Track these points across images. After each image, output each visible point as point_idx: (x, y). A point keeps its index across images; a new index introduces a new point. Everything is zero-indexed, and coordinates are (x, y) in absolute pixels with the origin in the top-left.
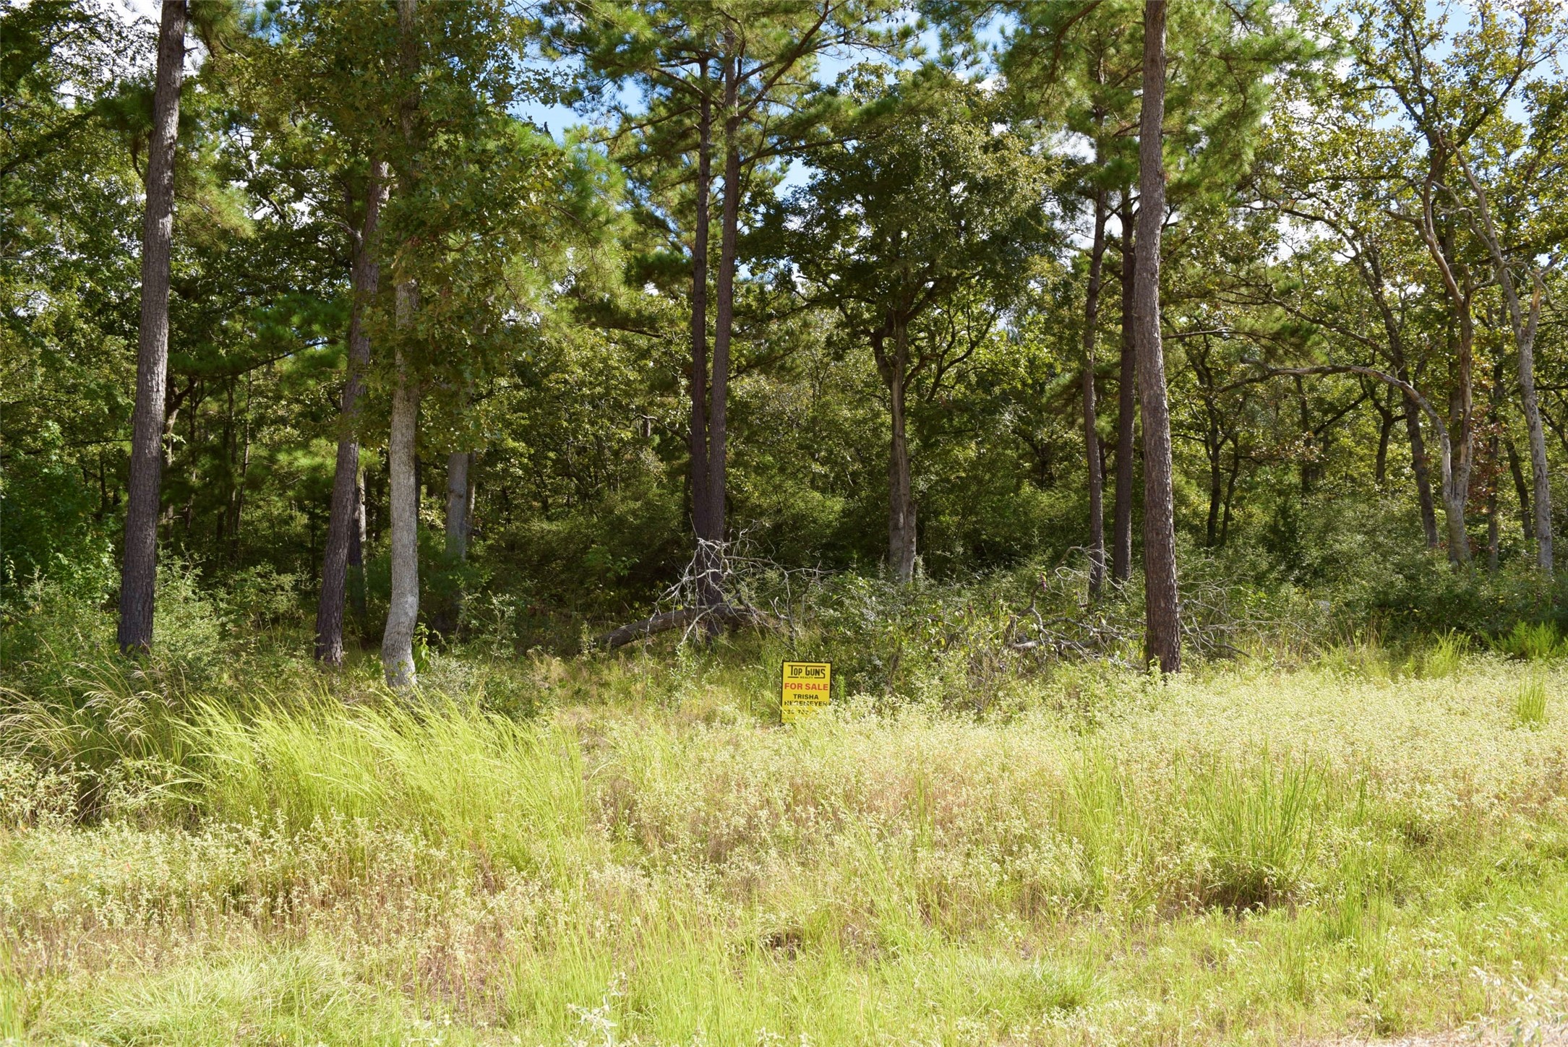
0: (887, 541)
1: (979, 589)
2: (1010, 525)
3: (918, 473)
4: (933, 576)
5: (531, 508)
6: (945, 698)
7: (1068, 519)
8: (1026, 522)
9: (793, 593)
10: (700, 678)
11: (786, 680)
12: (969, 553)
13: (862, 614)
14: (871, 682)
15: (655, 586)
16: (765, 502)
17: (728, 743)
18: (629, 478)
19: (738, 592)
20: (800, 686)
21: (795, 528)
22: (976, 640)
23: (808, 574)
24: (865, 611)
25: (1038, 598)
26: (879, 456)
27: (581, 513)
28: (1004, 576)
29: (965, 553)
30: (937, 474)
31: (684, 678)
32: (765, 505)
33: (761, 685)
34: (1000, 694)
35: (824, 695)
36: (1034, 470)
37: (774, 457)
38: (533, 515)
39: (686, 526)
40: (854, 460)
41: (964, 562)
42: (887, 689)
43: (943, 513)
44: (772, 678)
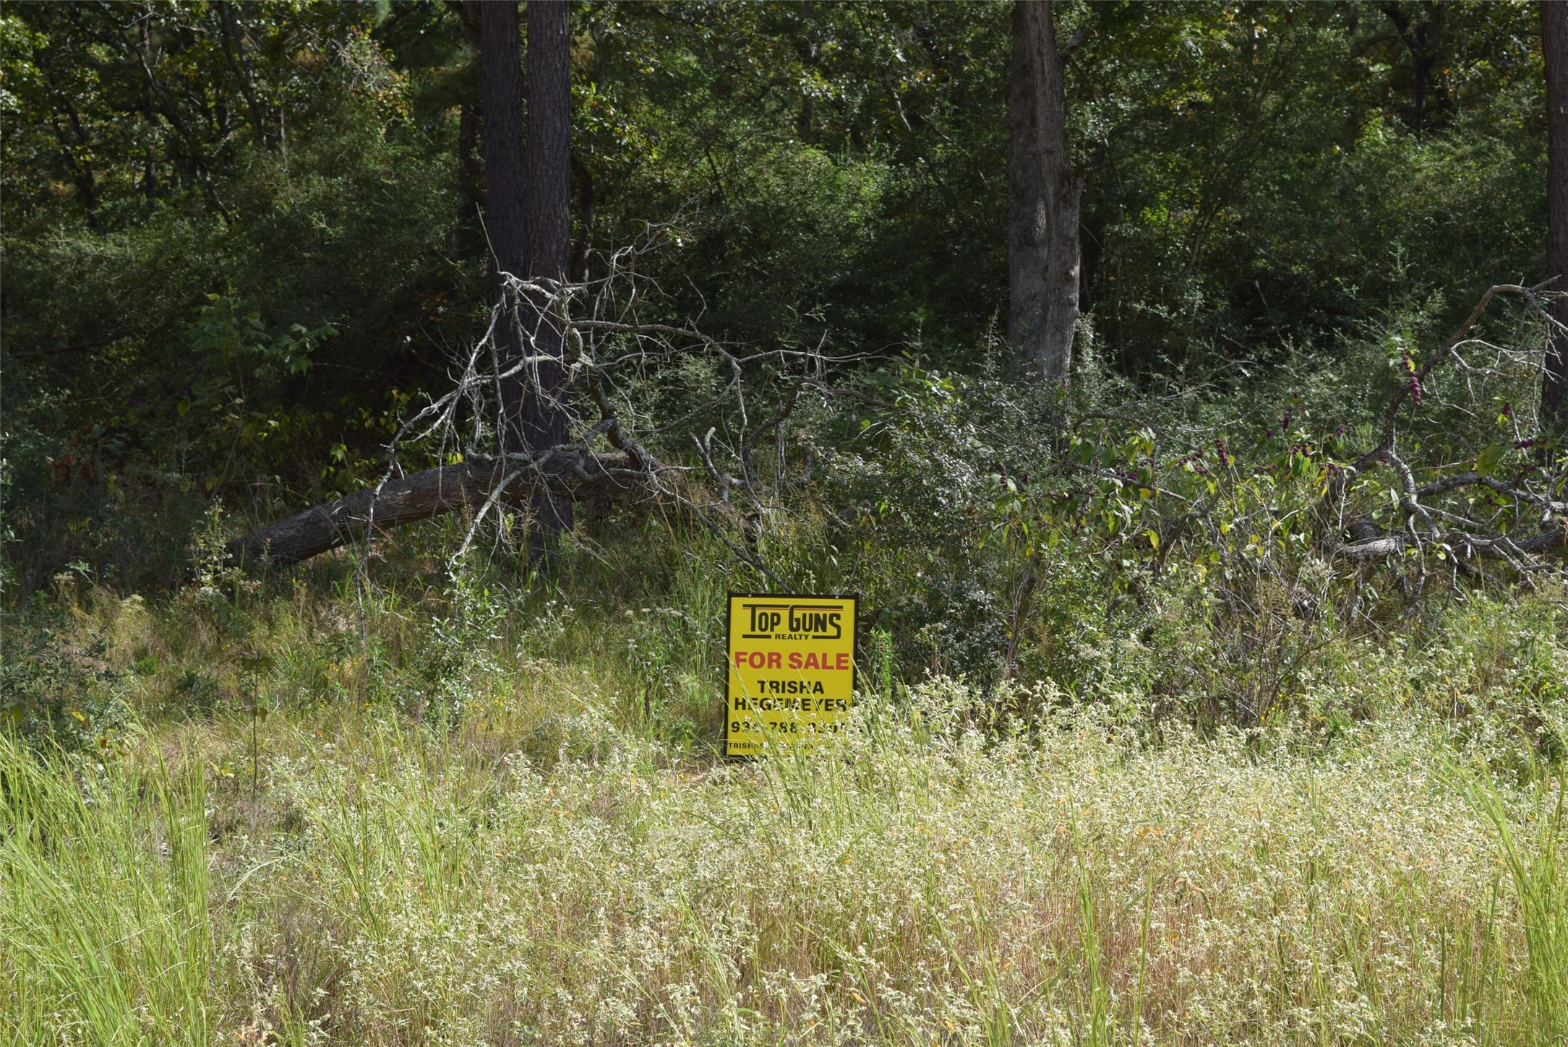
0: (1003, 276)
1: (1248, 404)
2: (1331, 231)
3: (1085, 94)
4: (1124, 366)
5: (46, 197)
6: (1158, 689)
7: (1487, 212)
8: (1375, 222)
9: (755, 417)
10: (513, 641)
11: (737, 644)
12: (1222, 305)
13: (938, 466)
14: (961, 647)
15: (389, 403)
16: (678, 176)
17: (588, 809)
18: (310, 115)
19: (608, 414)
20: (775, 659)
21: (758, 246)
22: (1240, 537)
23: (796, 370)
24: (945, 459)
25: (1403, 423)
26: (979, 48)
27: (184, 208)
28: (1314, 368)
29: (1209, 305)
30: (1136, 95)
31: (468, 643)
32: (678, 184)
33: (676, 659)
34: (1305, 675)
35: (838, 683)
36: (1398, 81)
37: (700, 54)
38: (53, 217)
39: (470, 244)
40: (914, 61)
41: (1207, 331)
42: (1003, 665)
43: (1153, 204)
44: (702, 634)
